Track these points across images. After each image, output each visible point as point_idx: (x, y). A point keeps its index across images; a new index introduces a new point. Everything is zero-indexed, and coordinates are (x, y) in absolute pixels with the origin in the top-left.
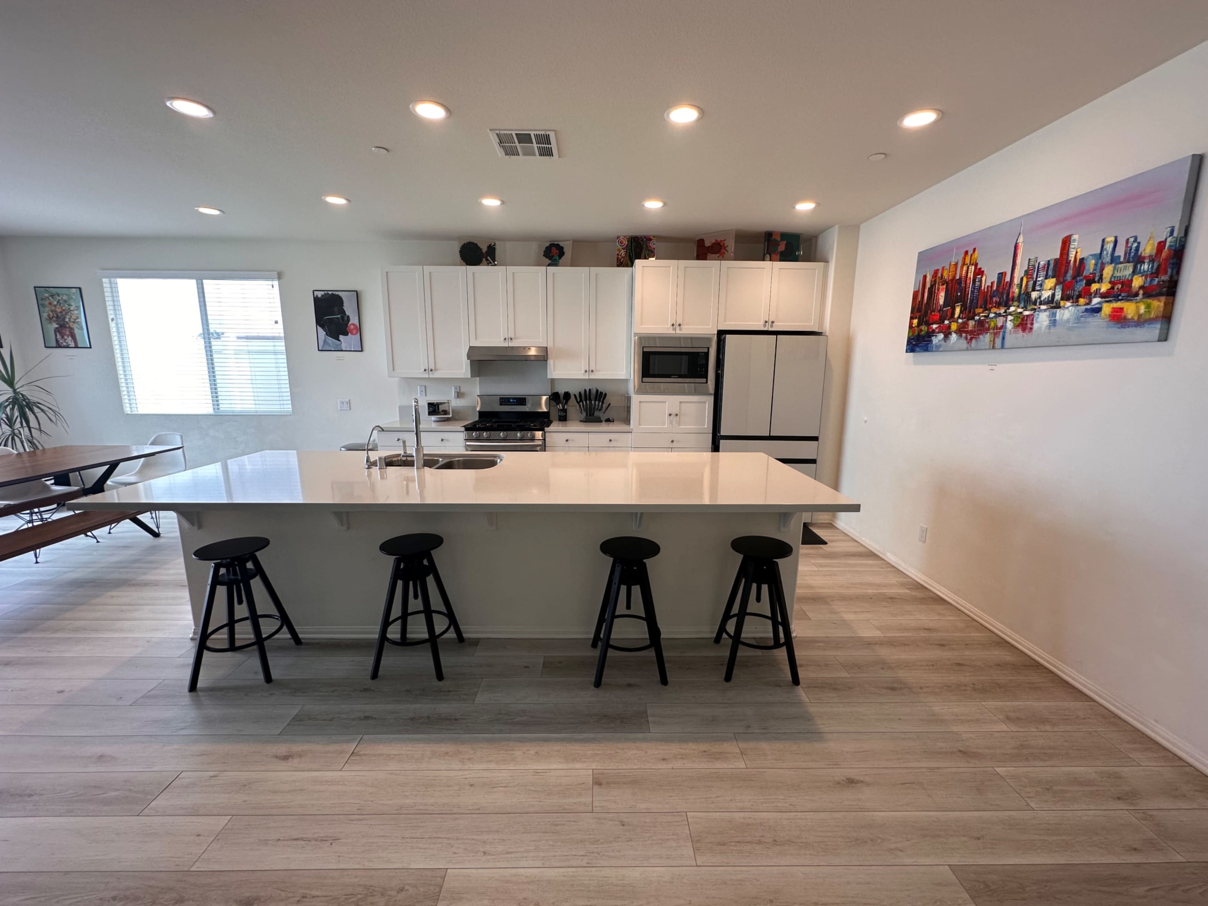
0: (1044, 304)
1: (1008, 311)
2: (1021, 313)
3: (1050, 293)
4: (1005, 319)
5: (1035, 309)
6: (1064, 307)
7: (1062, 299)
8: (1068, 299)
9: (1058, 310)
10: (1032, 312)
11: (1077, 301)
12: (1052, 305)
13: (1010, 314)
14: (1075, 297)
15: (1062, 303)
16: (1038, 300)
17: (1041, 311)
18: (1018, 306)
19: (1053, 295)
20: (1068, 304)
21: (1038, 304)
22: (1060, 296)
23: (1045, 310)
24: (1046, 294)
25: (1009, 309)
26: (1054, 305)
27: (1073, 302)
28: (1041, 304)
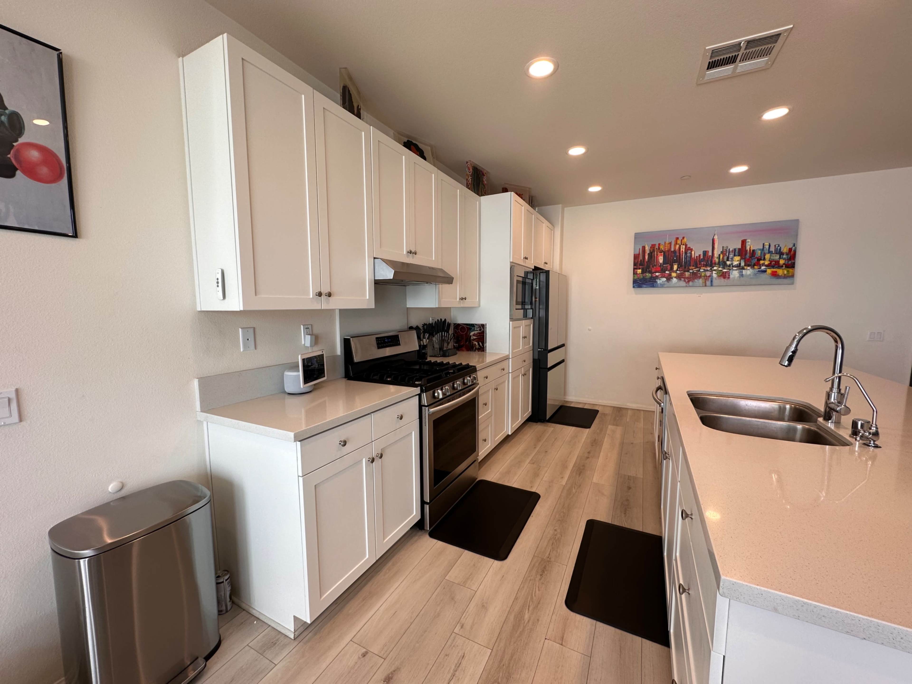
0: (735, 267)
1: (712, 269)
2: (721, 270)
3: (738, 262)
4: (711, 272)
5: (730, 269)
6: (747, 269)
7: (745, 265)
8: (748, 266)
9: (744, 270)
10: (728, 270)
11: (753, 267)
12: (740, 268)
13: (715, 270)
14: (752, 265)
15: (745, 267)
16: (731, 265)
17: (734, 270)
18: (719, 267)
19: (740, 264)
20: (749, 268)
21: (731, 267)
22: (744, 264)
23: (736, 270)
24: (735, 263)
25: (713, 268)
26: (741, 268)
27: (751, 267)
28: (733, 267)
